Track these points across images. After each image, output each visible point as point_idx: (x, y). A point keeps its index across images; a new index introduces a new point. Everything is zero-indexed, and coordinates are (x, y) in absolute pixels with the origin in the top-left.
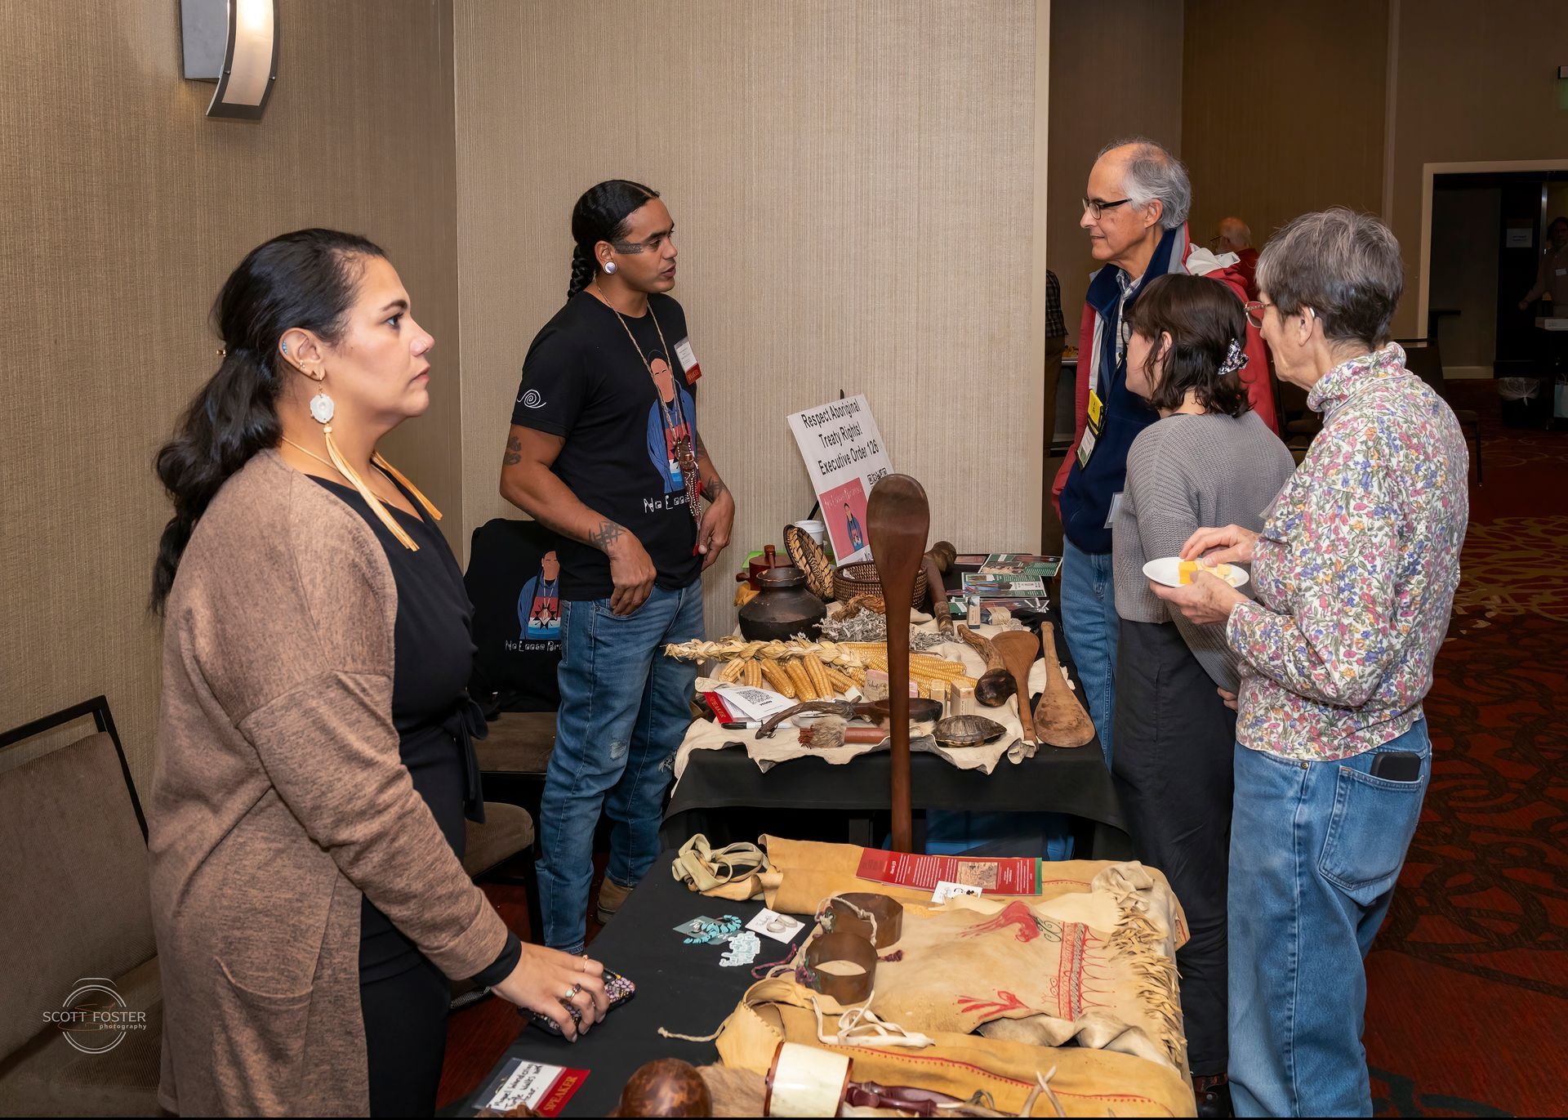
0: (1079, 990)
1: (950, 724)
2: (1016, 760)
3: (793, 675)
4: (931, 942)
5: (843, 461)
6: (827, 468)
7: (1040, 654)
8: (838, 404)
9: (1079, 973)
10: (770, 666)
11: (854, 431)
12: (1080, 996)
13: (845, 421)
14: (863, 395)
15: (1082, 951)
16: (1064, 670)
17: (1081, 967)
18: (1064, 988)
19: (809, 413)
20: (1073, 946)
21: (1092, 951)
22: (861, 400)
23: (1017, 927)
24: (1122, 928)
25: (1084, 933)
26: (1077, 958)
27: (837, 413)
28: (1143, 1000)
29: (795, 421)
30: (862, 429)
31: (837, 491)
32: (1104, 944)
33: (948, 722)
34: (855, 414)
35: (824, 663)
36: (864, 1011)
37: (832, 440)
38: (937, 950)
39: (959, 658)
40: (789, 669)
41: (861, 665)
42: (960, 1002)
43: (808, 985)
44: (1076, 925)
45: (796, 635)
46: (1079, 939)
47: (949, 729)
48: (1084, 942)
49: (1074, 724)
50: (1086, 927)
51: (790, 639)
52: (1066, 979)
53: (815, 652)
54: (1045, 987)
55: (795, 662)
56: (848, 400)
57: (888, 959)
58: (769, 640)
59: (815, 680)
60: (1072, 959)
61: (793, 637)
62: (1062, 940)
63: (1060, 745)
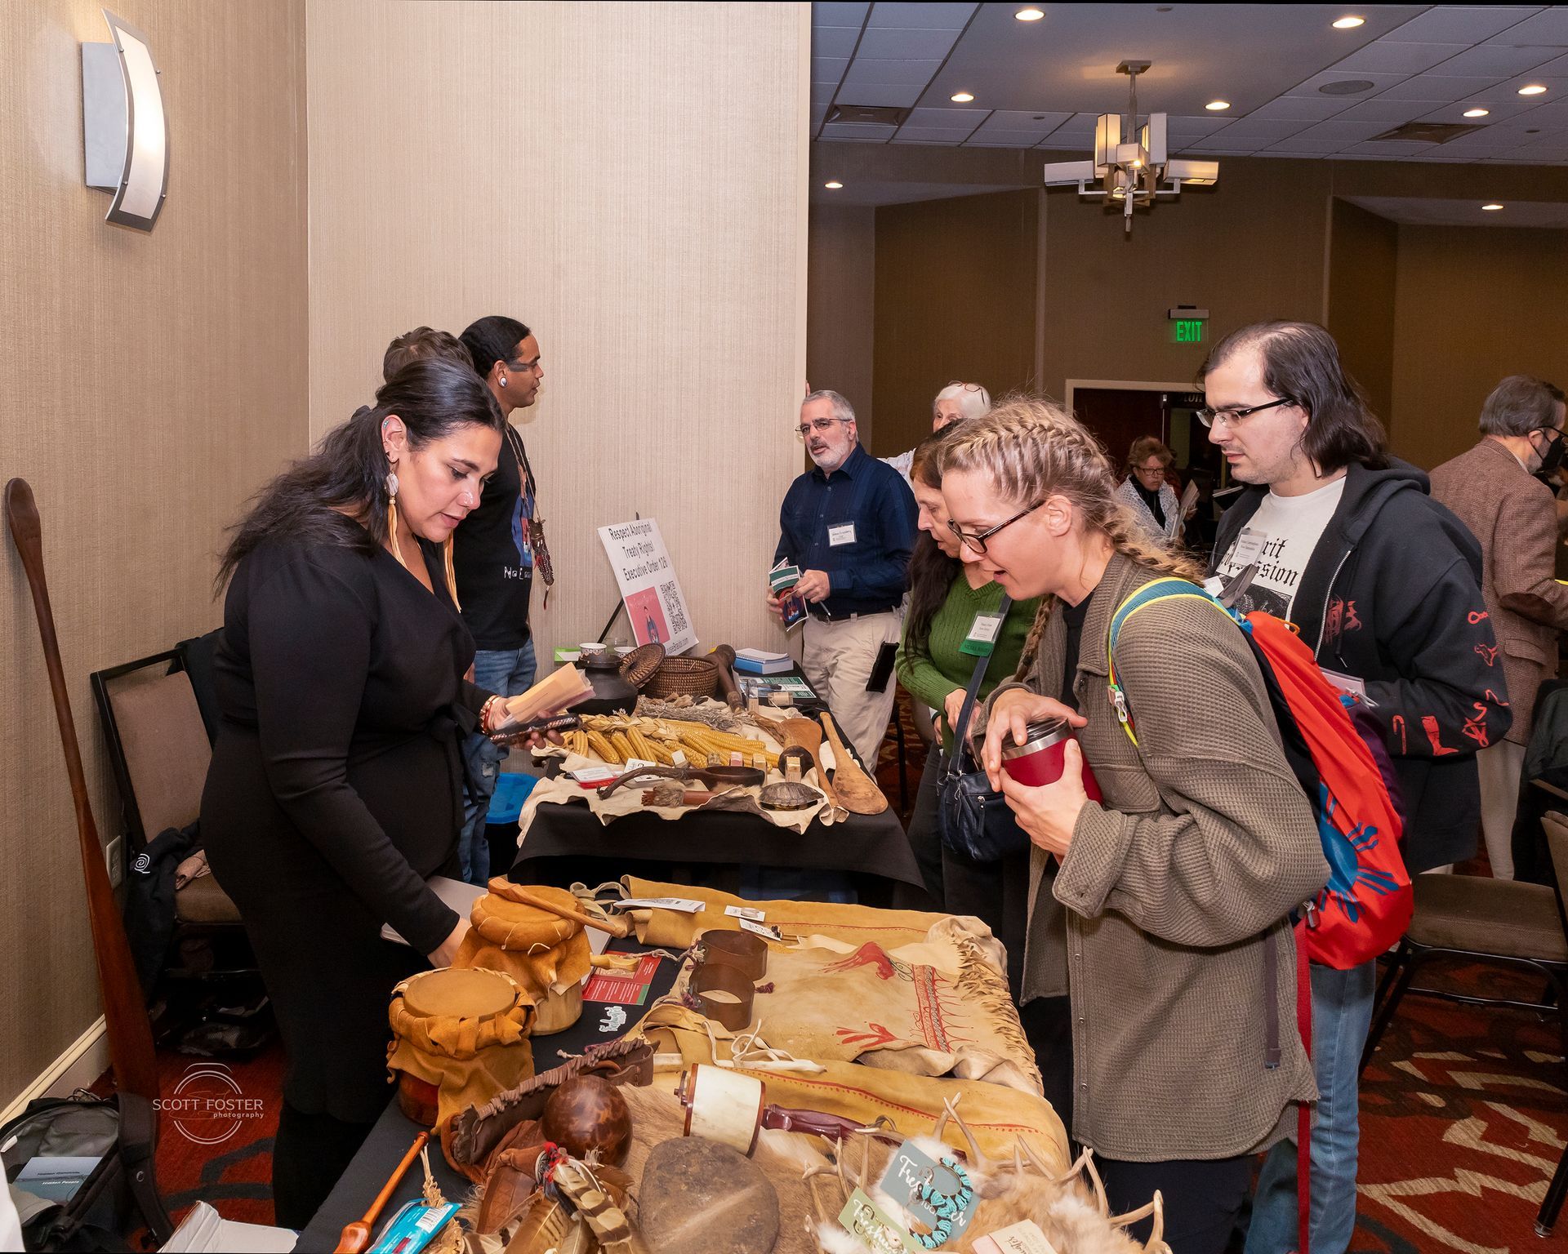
0: (941, 1025)
1: (776, 789)
2: (828, 823)
3: (619, 745)
4: (796, 977)
5: (642, 571)
6: (630, 575)
7: (825, 738)
8: (636, 523)
9: (938, 1010)
10: (595, 736)
11: (647, 548)
12: (943, 1031)
13: (640, 539)
14: (653, 519)
15: (934, 991)
16: (848, 750)
17: (938, 1005)
18: (927, 1024)
19: (615, 528)
20: (925, 985)
21: (944, 991)
22: (652, 522)
23: (875, 965)
24: (967, 971)
25: (932, 975)
26: (931, 995)
27: (635, 531)
28: (1001, 1037)
29: (604, 533)
30: (654, 546)
31: (638, 595)
32: (954, 985)
33: (774, 787)
34: (648, 534)
35: (645, 736)
36: (752, 1036)
37: (632, 552)
38: (805, 984)
39: (757, 737)
40: (614, 740)
41: (677, 738)
42: (839, 1033)
43: (696, 1011)
44: (924, 967)
45: (618, 711)
46: (930, 979)
47: (775, 793)
48: (933, 982)
49: (870, 795)
50: (934, 969)
51: (612, 714)
52: (927, 1014)
53: (636, 725)
54: (911, 1021)
55: (618, 735)
56: (642, 522)
57: (761, 990)
58: (595, 714)
59: (639, 749)
60: (928, 997)
61: (615, 712)
62: (914, 980)
63: (860, 812)
